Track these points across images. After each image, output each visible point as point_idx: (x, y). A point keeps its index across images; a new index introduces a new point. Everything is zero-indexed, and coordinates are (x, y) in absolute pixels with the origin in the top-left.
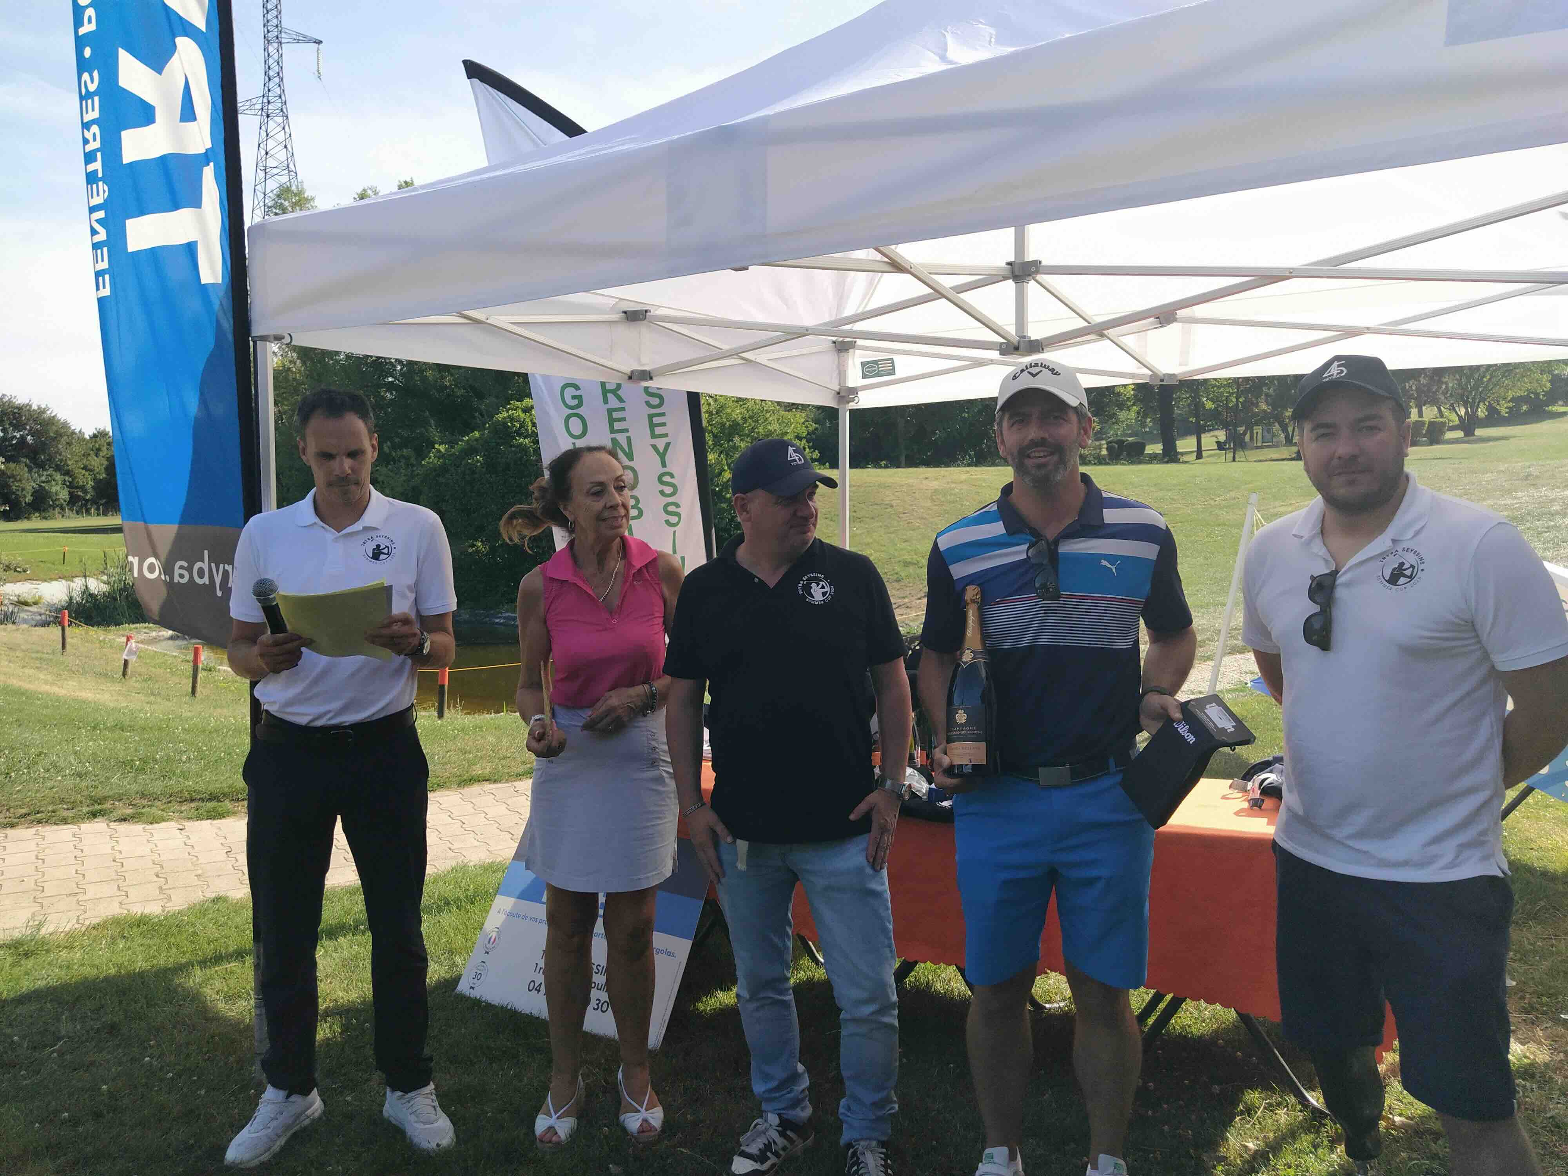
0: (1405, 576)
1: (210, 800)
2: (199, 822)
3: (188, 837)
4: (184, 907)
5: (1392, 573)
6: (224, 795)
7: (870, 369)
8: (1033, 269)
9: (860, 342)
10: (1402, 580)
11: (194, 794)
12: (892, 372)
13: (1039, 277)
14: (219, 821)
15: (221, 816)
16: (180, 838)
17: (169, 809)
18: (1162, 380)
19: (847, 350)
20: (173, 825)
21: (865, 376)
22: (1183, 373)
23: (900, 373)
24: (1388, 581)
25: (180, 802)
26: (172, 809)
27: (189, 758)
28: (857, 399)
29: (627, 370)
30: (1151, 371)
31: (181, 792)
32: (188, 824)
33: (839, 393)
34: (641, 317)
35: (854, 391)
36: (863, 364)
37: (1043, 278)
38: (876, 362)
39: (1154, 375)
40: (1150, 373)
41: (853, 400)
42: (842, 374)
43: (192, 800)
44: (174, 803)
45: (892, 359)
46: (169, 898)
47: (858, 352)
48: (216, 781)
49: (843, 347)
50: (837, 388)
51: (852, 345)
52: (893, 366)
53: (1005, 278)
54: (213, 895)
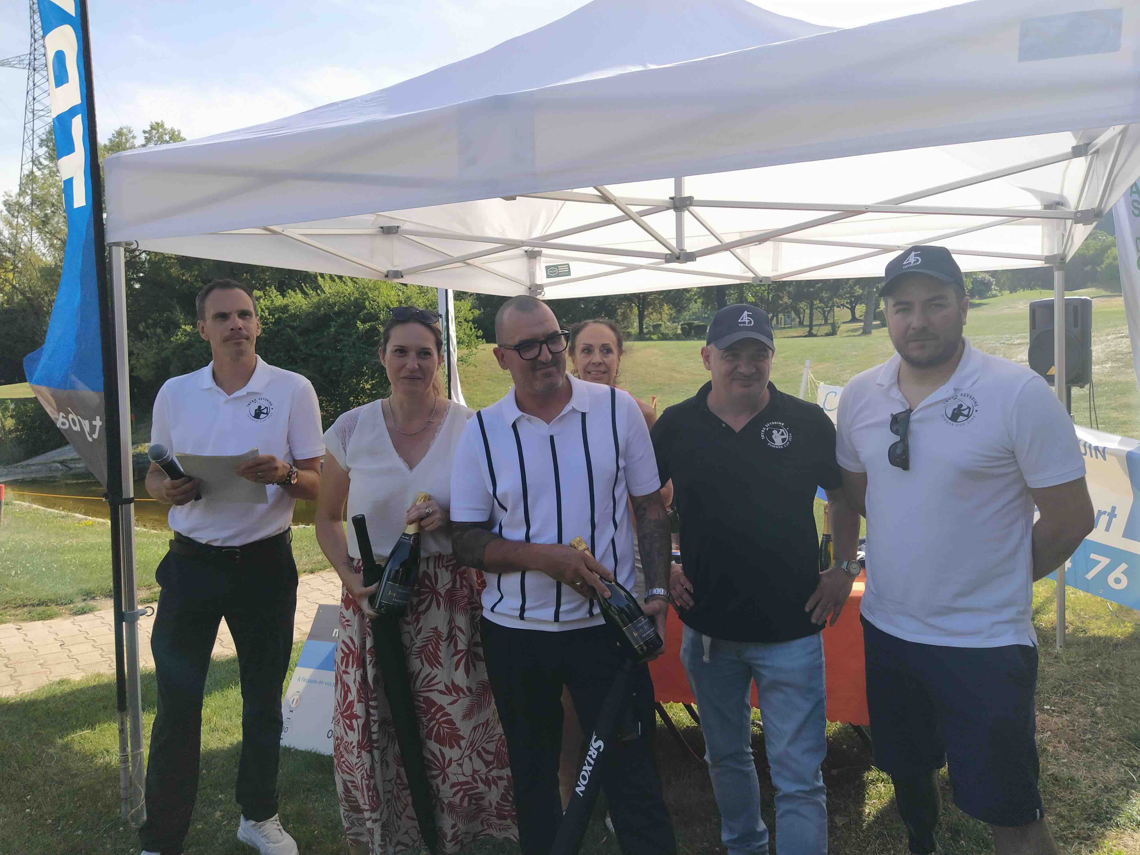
0: (964, 415)
1: (38, 605)
2: (32, 623)
3: (26, 635)
4: (34, 689)
5: (953, 412)
6: (52, 601)
7: (553, 271)
8: (688, 202)
9: (545, 251)
10: (961, 418)
11: (26, 601)
12: (569, 273)
13: (692, 208)
14: (48, 621)
15: (50, 617)
16: (18, 637)
17: (6, 613)
18: (761, 281)
19: (535, 258)
20: (10, 625)
21: (548, 276)
22: (774, 277)
23: (574, 275)
24: (950, 419)
25: (15, 608)
26: (8, 613)
27: (16, 573)
28: (543, 293)
29: (385, 270)
30: (755, 274)
31: (15, 599)
32: (23, 625)
33: (530, 289)
34: (394, 231)
35: (541, 287)
36: (547, 268)
37: (695, 209)
38: (556, 266)
39: (756, 277)
40: (754, 276)
41: (540, 293)
42: (532, 275)
43: (25, 606)
44: (9, 609)
45: (568, 264)
46: (20, 683)
47: (542, 258)
48: (43, 590)
49: (532, 256)
50: (528, 284)
51: (539, 254)
52: (569, 269)
53: (668, 208)
54: (58, 679)
